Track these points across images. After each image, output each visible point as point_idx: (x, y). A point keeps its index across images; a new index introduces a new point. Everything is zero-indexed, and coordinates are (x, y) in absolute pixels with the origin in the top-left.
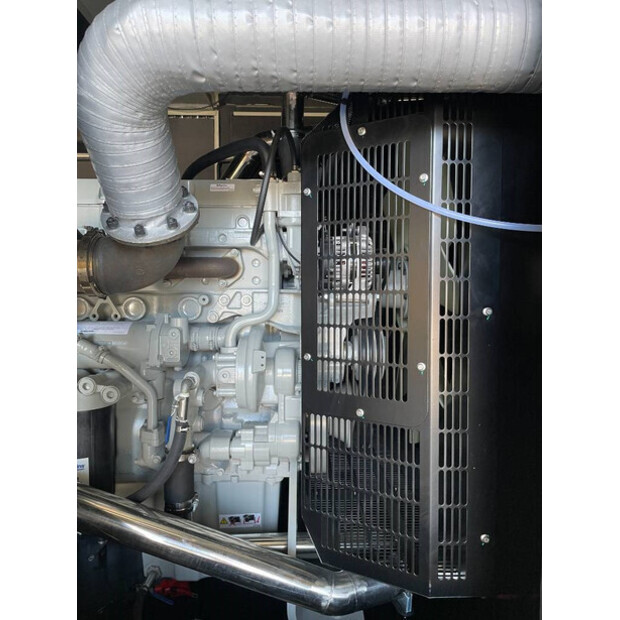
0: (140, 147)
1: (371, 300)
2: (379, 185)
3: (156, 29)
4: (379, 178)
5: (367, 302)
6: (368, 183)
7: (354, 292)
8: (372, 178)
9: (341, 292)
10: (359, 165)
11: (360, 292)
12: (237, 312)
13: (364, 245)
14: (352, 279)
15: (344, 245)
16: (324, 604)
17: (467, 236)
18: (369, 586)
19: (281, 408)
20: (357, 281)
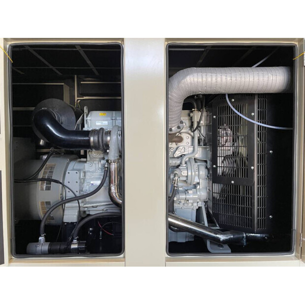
0: (178, 108)
1: (231, 149)
2: (238, 115)
3: (193, 82)
4: (239, 113)
5: (230, 150)
6: (235, 115)
7: (226, 146)
8: (236, 113)
9: (222, 147)
10: (232, 109)
11: (228, 146)
12: (184, 153)
13: (229, 132)
14: (226, 143)
15: (223, 132)
16: (221, 240)
17: (265, 130)
18: (233, 236)
19: (201, 184)
20: (227, 143)
